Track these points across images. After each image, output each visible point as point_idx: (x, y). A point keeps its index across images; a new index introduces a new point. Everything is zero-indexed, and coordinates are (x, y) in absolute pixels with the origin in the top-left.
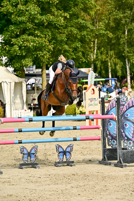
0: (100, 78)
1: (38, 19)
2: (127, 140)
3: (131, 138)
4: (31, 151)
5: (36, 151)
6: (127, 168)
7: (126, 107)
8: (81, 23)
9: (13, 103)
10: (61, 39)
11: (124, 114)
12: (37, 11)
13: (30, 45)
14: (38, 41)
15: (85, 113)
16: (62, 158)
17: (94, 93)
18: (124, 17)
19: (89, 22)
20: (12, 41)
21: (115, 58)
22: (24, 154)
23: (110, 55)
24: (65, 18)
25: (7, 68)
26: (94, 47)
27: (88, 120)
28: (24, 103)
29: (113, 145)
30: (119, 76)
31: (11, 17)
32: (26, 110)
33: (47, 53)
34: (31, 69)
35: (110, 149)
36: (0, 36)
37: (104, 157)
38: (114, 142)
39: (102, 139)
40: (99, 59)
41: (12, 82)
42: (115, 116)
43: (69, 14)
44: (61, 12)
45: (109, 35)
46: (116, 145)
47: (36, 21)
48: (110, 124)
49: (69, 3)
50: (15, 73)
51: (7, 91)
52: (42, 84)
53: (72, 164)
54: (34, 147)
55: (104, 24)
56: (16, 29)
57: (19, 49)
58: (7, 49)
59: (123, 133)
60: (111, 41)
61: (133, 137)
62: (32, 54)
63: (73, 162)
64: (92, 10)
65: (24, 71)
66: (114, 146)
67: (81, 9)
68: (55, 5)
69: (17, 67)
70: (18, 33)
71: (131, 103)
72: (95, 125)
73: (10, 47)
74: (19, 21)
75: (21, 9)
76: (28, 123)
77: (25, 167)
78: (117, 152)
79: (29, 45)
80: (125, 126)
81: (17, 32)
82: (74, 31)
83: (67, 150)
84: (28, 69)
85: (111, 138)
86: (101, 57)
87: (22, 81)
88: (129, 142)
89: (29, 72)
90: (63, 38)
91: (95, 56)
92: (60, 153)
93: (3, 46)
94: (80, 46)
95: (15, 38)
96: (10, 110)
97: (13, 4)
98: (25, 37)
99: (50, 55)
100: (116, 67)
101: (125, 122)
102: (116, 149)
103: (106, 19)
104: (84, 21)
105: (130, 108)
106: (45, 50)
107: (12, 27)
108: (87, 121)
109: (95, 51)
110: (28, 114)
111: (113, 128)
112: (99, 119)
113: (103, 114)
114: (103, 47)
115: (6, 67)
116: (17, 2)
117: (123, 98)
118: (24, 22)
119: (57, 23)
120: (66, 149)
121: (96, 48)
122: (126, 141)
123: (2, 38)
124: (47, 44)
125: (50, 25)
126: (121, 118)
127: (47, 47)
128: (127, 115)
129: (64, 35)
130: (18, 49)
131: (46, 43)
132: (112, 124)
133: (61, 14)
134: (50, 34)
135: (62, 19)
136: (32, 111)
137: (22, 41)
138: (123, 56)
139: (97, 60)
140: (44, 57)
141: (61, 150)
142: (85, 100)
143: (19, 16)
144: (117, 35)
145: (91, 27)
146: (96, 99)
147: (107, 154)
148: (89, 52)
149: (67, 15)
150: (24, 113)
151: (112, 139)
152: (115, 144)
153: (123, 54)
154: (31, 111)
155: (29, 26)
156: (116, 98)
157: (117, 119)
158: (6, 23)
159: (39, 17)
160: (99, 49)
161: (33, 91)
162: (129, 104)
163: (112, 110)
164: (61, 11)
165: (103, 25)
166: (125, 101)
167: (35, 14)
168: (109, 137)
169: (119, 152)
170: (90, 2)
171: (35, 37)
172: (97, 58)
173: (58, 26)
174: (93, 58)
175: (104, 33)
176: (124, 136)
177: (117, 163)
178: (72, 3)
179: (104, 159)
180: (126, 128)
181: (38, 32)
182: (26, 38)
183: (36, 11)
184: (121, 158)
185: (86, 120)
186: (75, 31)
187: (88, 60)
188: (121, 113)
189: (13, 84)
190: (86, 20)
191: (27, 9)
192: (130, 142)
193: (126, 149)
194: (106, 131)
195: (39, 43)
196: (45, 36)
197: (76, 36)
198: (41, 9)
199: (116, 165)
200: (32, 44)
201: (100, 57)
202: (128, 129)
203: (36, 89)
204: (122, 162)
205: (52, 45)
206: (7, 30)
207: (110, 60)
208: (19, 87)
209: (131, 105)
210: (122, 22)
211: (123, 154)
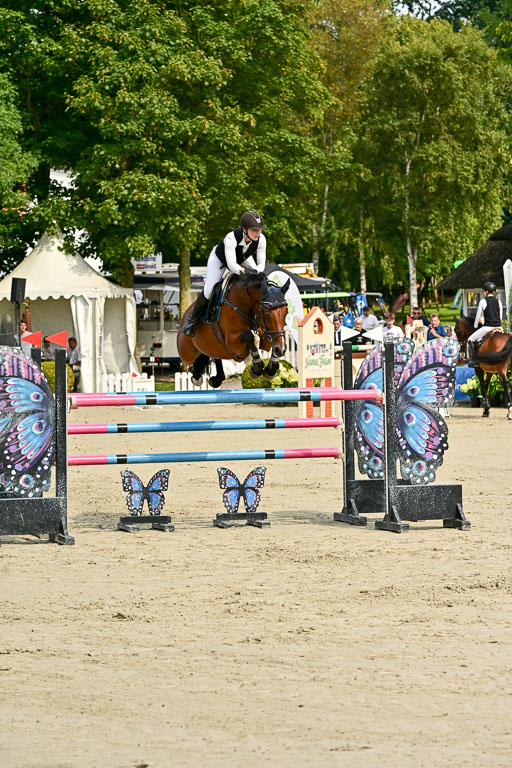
0: (336, 291)
1: (171, 131)
2: (411, 457)
3: (422, 452)
4: (150, 484)
5: (164, 485)
6: (411, 533)
7: (411, 368)
8: (286, 141)
9: (100, 354)
10: (233, 184)
11: (405, 389)
12: (169, 108)
13: (149, 199)
14: (169, 187)
15: (295, 385)
16: (233, 505)
17: (321, 331)
18: (403, 128)
19: (309, 140)
20: (100, 187)
21: (378, 236)
22: (131, 492)
23: (365, 229)
24: (245, 125)
25: (86, 259)
26: (321, 206)
27: (305, 403)
28: (130, 356)
29: (373, 471)
30: (387, 286)
31: (98, 122)
32: (134, 375)
33: (193, 222)
34: (150, 263)
35: (364, 481)
36: (70, 172)
37: (349, 504)
38: (375, 462)
39: (344, 455)
40: (333, 239)
41: (99, 298)
42: (379, 393)
43: (255, 115)
44: (233, 111)
45: (362, 175)
46: (380, 471)
47: (165, 134)
48: (367, 415)
49: (255, 86)
50: (108, 274)
51: (85, 322)
52: (179, 305)
53: (262, 521)
54: (158, 475)
55: (348, 146)
56: (110, 154)
57: (119, 209)
58: (87, 208)
59: (401, 440)
60: (367, 192)
61: (427, 451)
62: (154, 222)
63: (264, 516)
64: (317, 107)
65: (131, 267)
66: (376, 475)
67: (286, 102)
68: (217, 92)
69: (112, 258)
70: (117, 166)
71: (424, 358)
72: (323, 416)
73: (95, 202)
74: (121, 134)
75: (127, 100)
76: (141, 408)
77: (134, 526)
78: (383, 490)
79: (147, 197)
80: (405, 419)
81: (115, 163)
82: (268, 163)
83: (250, 484)
84: (142, 263)
85: (368, 452)
86: (340, 234)
87: (125, 296)
88: (417, 463)
89: (144, 270)
90: (239, 181)
91: (322, 230)
92: (229, 490)
93: (76, 201)
94: (283, 202)
95: (108, 179)
96: (92, 373)
97: (103, 89)
98: (136, 176)
99: (201, 226)
100: (380, 262)
101: (406, 410)
102: (382, 483)
103: (354, 131)
104: (294, 137)
105: (420, 370)
106: (189, 212)
107: (102, 150)
108: (303, 405)
109: (324, 217)
110: (141, 386)
111: (374, 424)
112: (333, 402)
113: (347, 386)
114: (345, 205)
115: (83, 257)
116: (116, 82)
117: (402, 344)
118: (133, 137)
119: (221, 141)
120: (246, 480)
121: (326, 208)
122: (408, 461)
123: (75, 178)
124: (195, 195)
125: (204, 146)
126: (397, 399)
127: (194, 205)
128: (413, 391)
129: (240, 173)
130: (115, 208)
131: (191, 193)
132: (371, 413)
133: (234, 116)
134: (203, 169)
135: (237, 128)
136: (153, 377)
137: (126, 188)
138: (398, 232)
139: (328, 242)
140: (187, 232)
141: (231, 482)
142: (296, 350)
143: (120, 121)
144: (383, 175)
145: (315, 152)
146: (328, 347)
147: (357, 496)
148: (306, 219)
149: (250, 119)
150: (129, 381)
151: (370, 457)
152: (377, 468)
153: (400, 228)
154: (149, 377)
155: (148, 147)
156: (382, 345)
157: (384, 402)
158: (85, 138)
159: (174, 122)
160: (333, 210)
161: (155, 324)
162: (417, 361)
163: (373, 376)
164: (232, 107)
165: (345, 147)
166: (407, 354)
167: (164, 117)
168: (363, 448)
169: (391, 491)
170: (311, 84)
171: (162, 177)
172: (328, 235)
173: (225, 148)
174: (318, 236)
175: (348, 169)
176: (404, 447)
177: (385, 519)
178: (264, 87)
179: (348, 507)
180: (409, 425)
181: (170, 165)
182: (137, 179)
183: (165, 106)
184: (394, 507)
185: (300, 403)
186: (271, 162)
187: (303, 240)
188: (396, 386)
189: (101, 303)
190: (299, 134)
191: (143, 101)
192: (419, 464)
193: (408, 482)
194: (355, 434)
195: (173, 194)
196: (188, 174)
197: (273, 177)
198: (179, 101)
199: (380, 526)
200: (154, 194)
201: (336, 235)
202: (413, 427)
203: (162, 317)
204: (398, 518)
205: (207, 197)
206: (86, 157)
207: (364, 241)
208: (116, 312)
209: (424, 365)
210: (396, 140)
211: (401, 495)
